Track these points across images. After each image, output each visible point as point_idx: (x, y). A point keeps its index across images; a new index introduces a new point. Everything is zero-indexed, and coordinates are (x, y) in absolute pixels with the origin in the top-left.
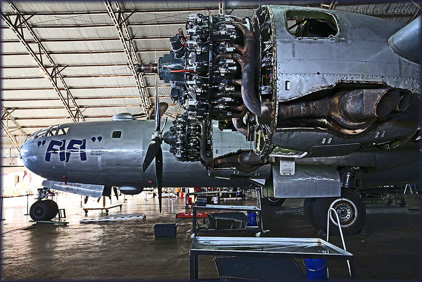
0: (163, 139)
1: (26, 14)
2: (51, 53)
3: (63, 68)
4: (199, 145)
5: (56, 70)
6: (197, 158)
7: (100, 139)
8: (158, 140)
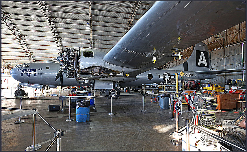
0: (63, 71)
1: (8, 13)
2: (19, 30)
3: (24, 36)
4: (74, 73)
5: (21, 37)
6: (73, 77)
7: (41, 69)
8: (61, 72)
